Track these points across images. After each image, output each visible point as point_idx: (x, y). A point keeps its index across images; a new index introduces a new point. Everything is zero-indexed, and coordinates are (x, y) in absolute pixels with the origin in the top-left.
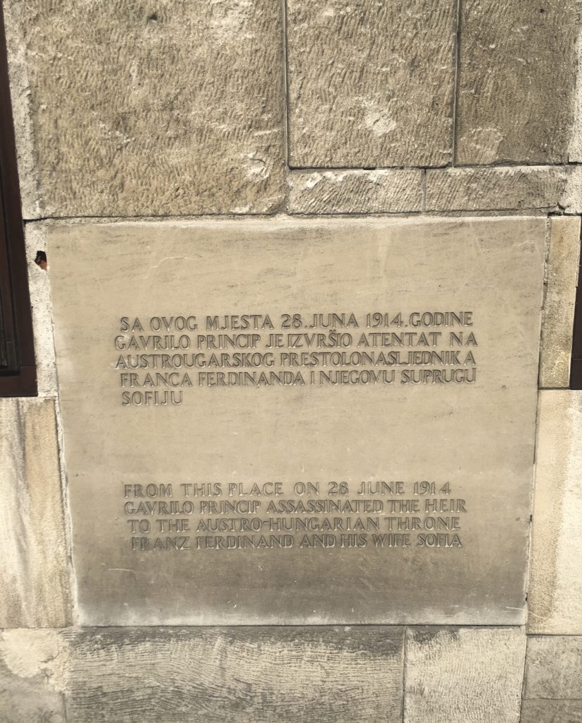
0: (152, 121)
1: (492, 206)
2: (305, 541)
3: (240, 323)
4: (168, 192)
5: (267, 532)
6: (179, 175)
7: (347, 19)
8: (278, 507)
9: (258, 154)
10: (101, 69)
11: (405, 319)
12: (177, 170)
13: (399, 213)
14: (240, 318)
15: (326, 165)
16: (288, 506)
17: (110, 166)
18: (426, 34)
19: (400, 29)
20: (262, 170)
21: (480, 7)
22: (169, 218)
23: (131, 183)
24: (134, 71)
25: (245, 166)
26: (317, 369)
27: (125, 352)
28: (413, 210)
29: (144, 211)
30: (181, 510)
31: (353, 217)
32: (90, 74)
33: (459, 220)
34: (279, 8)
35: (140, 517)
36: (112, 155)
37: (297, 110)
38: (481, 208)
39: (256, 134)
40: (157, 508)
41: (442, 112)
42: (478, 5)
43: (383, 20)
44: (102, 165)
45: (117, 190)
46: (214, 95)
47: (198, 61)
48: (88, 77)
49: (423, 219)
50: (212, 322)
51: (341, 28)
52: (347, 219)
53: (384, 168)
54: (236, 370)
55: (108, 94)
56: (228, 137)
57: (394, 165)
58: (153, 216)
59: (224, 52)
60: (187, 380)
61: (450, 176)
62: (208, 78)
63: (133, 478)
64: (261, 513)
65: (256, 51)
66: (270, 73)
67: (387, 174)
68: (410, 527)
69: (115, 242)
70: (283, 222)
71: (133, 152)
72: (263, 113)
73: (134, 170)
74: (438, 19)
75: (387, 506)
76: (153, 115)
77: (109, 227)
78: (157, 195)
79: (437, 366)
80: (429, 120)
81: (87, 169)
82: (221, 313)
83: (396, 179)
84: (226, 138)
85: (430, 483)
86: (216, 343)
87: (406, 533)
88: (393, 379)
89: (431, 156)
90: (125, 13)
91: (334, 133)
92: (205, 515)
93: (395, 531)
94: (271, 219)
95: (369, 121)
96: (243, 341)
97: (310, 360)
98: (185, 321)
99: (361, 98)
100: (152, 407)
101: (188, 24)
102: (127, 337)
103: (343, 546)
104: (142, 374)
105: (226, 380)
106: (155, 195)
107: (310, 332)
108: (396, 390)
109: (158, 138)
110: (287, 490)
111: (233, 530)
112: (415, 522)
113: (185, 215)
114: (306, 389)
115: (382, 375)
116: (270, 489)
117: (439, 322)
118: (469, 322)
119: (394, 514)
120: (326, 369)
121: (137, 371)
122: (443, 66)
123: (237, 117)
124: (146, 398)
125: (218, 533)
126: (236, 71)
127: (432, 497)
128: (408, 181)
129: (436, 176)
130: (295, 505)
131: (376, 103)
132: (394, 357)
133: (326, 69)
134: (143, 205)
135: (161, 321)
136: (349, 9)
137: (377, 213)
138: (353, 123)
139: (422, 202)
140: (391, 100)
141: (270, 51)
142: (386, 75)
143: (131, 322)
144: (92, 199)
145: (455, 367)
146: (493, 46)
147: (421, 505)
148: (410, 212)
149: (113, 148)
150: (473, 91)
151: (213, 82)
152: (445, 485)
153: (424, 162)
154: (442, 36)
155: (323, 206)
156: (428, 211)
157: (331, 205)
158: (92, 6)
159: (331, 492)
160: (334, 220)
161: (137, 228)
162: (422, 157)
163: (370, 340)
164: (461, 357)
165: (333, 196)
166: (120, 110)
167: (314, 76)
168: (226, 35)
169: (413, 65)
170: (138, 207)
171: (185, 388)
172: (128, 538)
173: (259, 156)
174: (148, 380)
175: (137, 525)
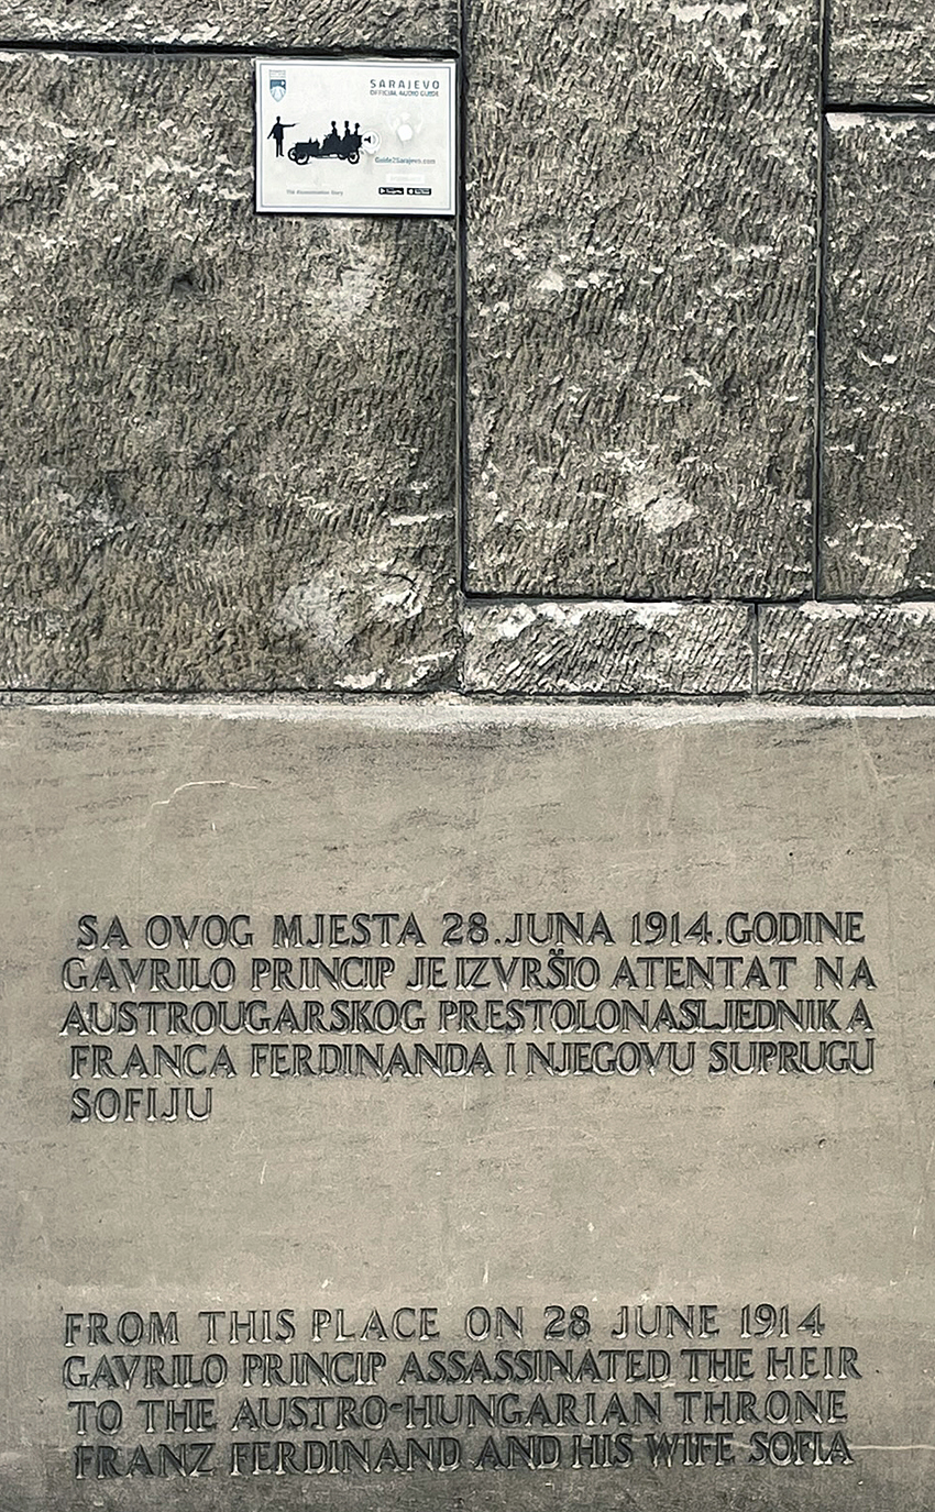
0: (172, 489)
1: (899, 685)
2: (489, 1455)
3: (350, 931)
4: (200, 640)
5: (400, 1432)
6: (225, 605)
7: (591, 297)
8: (426, 1368)
9: (399, 564)
10: (67, 380)
11: (717, 926)
12: (221, 593)
13: (702, 694)
14: (350, 919)
15: (544, 591)
16: (451, 1365)
17: (74, 583)
18: (753, 332)
19: (700, 320)
20: (408, 597)
21: (862, 282)
22: (198, 695)
23: (120, 619)
24: (138, 387)
25: (370, 588)
26: (521, 1038)
27: (83, 996)
28: (730, 690)
29: (144, 680)
30: (196, 1377)
31: (602, 701)
32: (42, 390)
33: (830, 712)
34: (449, 270)
35: (100, 1394)
36: (82, 558)
37: (485, 476)
38: (875, 688)
39: (395, 522)
40: (141, 1372)
41: (789, 487)
42: (859, 276)
43: (664, 301)
44: (56, 580)
45: (86, 633)
46: (307, 439)
47: (275, 370)
48: (39, 396)
49: (753, 711)
50: (286, 928)
51: (578, 313)
52: (587, 707)
53: (669, 600)
54: (339, 1039)
55: (79, 432)
56: (335, 527)
57: (689, 594)
58: (163, 690)
59: (332, 354)
60: (224, 1061)
61: (808, 619)
62: (297, 405)
63: (86, 1296)
64: (385, 1384)
65: (401, 353)
66: (429, 398)
67: (675, 613)
68: (733, 1414)
69: (76, 747)
70: (449, 712)
71: (127, 554)
72: (410, 479)
73: (126, 591)
74: (779, 302)
75: (681, 1365)
76: (177, 478)
77: (66, 714)
78: (176, 646)
79: (790, 1033)
80: (761, 504)
81: (25, 587)
82: (308, 909)
83: (694, 622)
84: (330, 530)
85: (777, 1307)
86: (294, 977)
87: (724, 1430)
88: (691, 1064)
89: (768, 575)
90: (125, 270)
91: (562, 525)
92: (256, 1389)
93: (698, 1425)
94: (425, 702)
95: (636, 504)
96: (355, 972)
97: (507, 1017)
98: (226, 927)
99: (619, 455)
100: (140, 1128)
101: (259, 295)
102: (91, 961)
103: (576, 1466)
104: (121, 1044)
105: (314, 1063)
106: (171, 645)
107: (507, 954)
108: (698, 1085)
109: (183, 527)
110: (449, 1324)
111: (319, 1427)
112: (746, 1401)
113: (234, 690)
114: (495, 1083)
115: (666, 1053)
116: (410, 1323)
117: (791, 933)
118: (856, 934)
119: (695, 1385)
120: (541, 1038)
121: (108, 1038)
122: (790, 395)
123: (356, 486)
124: (126, 1103)
125: (283, 1435)
126: (357, 391)
127: (782, 1342)
128: (720, 629)
129: (778, 620)
130: (467, 1362)
131: (652, 464)
132: (694, 1013)
133: (546, 394)
134: (144, 666)
135: (172, 927)
136: (594, 278)
137: (654, 693)
138: (603, 506)
139: (750, 672)
140: (682, 461)
141: (430, 354)
142: (672, 410)
143: (101, 927)
144: (31, 652)
145: (830, 1036)
146: (890, 359)
147: (757, 1362)
148: (724, 693)
149: (85, 545)
150: (851, 448)
151: (308, 413)
152: (812, 1313)
153: (753, 588)
154: (785, 336)
155: (537, 676)
156: (763, 693)
157: (554, 674)
158: (55, 253)
159: (551, 1332)
160: (559, 707)
161: (128, 717)
162: (748, 578)
163: (640, 973)
164: (842, 1014)
165: (560, 656)
166: (104, 465)
167: (520, 407)
168: (338, 320)
169: (727, 391)
170: (131, 671)
171: (217, 1081)
172: (66, 1448)
173: (402, 568)
174: (135, 1060)
175: (91, 1412)
